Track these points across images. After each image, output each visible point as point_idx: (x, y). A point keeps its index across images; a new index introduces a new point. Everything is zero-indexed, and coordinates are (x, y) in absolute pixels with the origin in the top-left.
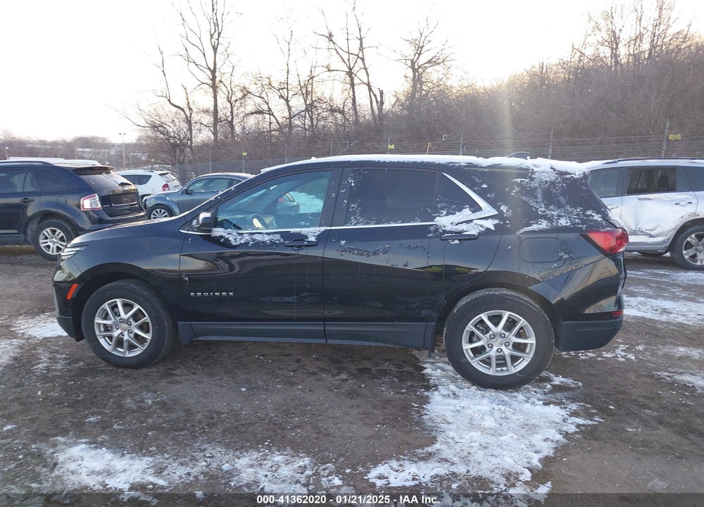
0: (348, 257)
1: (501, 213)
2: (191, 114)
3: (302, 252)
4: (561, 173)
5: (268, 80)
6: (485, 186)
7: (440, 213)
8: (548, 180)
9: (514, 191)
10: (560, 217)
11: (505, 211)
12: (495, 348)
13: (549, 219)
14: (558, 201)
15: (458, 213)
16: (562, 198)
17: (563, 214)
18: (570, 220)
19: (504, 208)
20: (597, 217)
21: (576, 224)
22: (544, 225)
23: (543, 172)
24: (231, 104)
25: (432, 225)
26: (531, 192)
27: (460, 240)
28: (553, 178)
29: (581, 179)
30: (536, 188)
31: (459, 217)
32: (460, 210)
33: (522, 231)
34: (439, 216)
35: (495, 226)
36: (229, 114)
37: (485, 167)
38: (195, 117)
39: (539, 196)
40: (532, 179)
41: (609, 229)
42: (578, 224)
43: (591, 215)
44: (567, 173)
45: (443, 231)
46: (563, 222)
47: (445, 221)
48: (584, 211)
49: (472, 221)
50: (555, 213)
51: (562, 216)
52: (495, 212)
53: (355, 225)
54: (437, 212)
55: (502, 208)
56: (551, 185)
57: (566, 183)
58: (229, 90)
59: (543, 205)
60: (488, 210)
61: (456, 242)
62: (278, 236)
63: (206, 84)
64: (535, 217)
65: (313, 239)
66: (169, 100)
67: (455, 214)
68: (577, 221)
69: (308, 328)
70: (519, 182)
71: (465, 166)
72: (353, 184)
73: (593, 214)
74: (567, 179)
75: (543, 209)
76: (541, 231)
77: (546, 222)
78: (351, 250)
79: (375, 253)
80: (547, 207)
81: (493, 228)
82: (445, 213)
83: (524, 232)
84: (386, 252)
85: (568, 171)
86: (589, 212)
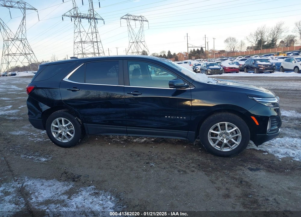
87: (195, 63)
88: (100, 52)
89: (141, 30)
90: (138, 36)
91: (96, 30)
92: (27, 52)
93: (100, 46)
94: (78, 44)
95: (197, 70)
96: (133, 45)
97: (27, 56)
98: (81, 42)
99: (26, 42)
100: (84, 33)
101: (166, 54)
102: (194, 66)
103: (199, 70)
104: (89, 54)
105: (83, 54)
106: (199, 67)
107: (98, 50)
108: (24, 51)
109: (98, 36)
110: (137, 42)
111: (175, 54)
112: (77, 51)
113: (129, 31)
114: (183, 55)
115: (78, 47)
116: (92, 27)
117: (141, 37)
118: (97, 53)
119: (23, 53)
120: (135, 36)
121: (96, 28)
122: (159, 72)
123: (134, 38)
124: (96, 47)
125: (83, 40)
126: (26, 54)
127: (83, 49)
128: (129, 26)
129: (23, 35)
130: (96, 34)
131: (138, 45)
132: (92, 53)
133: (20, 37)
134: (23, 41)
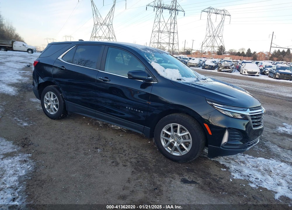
87: (266, 65)
88: (175, 42)
89: (221, 25)
90: (216, 30)
91: (175, 20)
92: (111, 37)
93: (176, 37)
94: (156, 33)
95: (266, 72)
96: (209, 39)
97: (110, 40)
98: (159, 31)
99: (112, 27)
100: (163, 23)
101: (245, 52)
102: (264, 67)
103: (268, 73)
104: (164, 43)
105: (158, 43)
106: (269, 69)
107: (173, 41)
108: (108, 35)
109: (176, 27)
110: (214, 36)
111: (255, 52)
112: (153, 40)
113: (208, 25)
114: (265, 55)
115: (155, 36)
116: (172, 18)
117: (219, 32)
118: (171, 44)
119: (107, 36)
120: (214, 30)
121: (176, 19)
122: (222, 68)
123: (211, 33)
124: (172, 37)
125: (161, 30)
126: (109, 38)
127: (159, 38)
128: (209, 19)
129: (110, 21)
130: (174, 25)
131: (215, 40)
132: (167, 43)
133: (107, 23)
134: (109, 26)
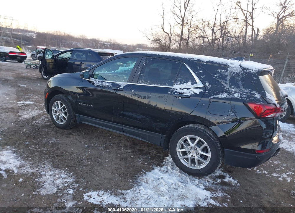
0: (134, 98)
1: (205, 86)
2: (171, 36)
3: (117, 93)
4: (244, 69)
5: (208, 23)
6: (201, 71)
7: (177, 83)
8: (236, 72)
9: (215, 76)
10: (236, 92)
11: (207, 85)
12: (191, 154)
13: (229, 93)
14: (238, 84)
15: (185, 84)
16: (240, 83)
17: (238, 91)
18: (241, 95)
19: (207, 84)
20: (258, 96)
21: (243, 97)
22: (225, 95)
23: (234, 67)
24: (189, 33)
25: (171, 88)
26: (224, 77)
27: (182, 97)
28: (239, 71)
29: (255, 73)
30: (228, 75)
31: (185, 86)
32: (186, 83)
33: (212, 97)
34: (176, 84)
35: (200, 92)
36: (187, 37)
37: (205, 62)
38: (173, 38)
39: (228, 80)
40: (227, 70)
41: (262, 103)
42: (245, 98)
43: (254, 94)
44: (248, 69)
45: (175, 91)
46: (236, 95)
47: (178, 87)
48: (251, 91)
49: (190, 88)
50: (234, 90)
51: (237, 92)
52: (202, 85)
53: (141, 83)
54: (176, 82)
55: (206, 84)
56: (236, 75)
57: (245, 74)
58: (190, 26)
59: (228, 85)
60: (199, 84)
61: (180, 98)
62: (111, 84)
63: (180, 23)
64: (222, 91)
65: (122, 87)
66: (163, 30)
67: (184, 84)
68: (245, 96)
69: (117, 126)
70: (220, 71)
71: (196, 61)
72: (144, 65)
73: (256, 94)
74: (247, 72)
75: (228, 87)
76: (222, 99)
77: (227, 94)
78: (135, 95)
79: (144, 98)
80: (230, 86)
81: (198, 94)
82: (179, 83)
83: (213, 98)
84: (149, 98)
85: (249, 68)
86: (253, 92)
